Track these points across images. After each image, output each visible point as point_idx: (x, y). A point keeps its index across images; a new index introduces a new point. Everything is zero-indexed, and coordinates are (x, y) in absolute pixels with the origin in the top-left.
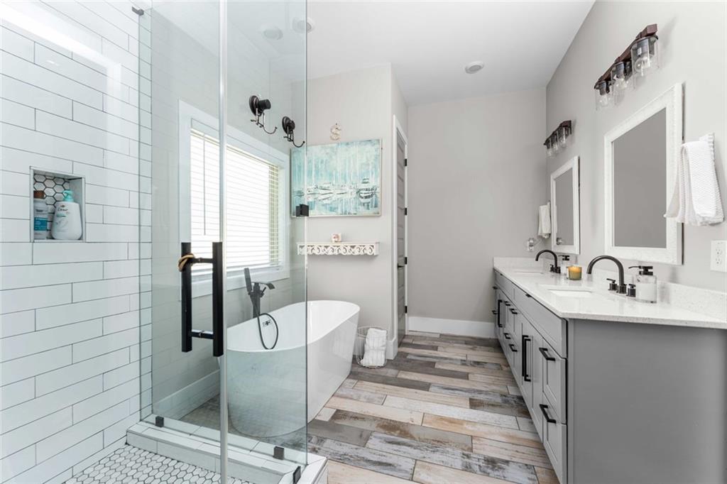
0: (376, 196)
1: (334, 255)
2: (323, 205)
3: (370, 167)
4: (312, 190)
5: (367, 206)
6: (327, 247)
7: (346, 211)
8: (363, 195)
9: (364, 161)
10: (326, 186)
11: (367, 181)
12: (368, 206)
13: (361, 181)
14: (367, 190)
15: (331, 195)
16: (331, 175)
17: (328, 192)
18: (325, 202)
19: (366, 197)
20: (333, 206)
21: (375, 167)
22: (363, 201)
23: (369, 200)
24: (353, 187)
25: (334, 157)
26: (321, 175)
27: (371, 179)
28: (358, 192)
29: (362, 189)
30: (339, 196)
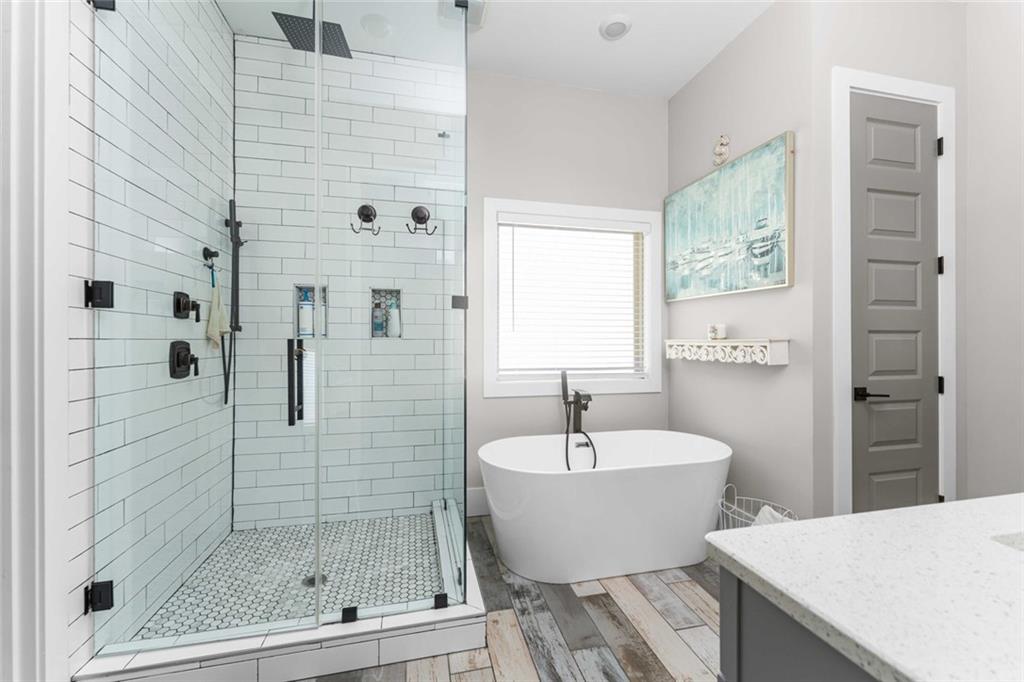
0: (780, 248)
1: (709, 361)
2: (701, 279)
3: (769, 195)
4: (687, 257)
5: (764, 270)
6: (699, 347)
7: (731, 285)
8: (756, 252)
9: (759, 187)
10: (705, 246)
11: (763, 223)
12: (766, 269)
13: (754, 226)
14: (763, 241)
15: (711, 260)
16: (711, 226)
17: (706, 255)
18: (705, 272)
19: (763, 255)
20: (714, 278)
21: (777, 193)
22: (756, 262)
23: (767, 259)
24: (741, 240)
25: (714, 195)
26: (699, 230)
27: (769, 218)
28: (750, 248)
29: (757, 240)
30: (722, 260)
